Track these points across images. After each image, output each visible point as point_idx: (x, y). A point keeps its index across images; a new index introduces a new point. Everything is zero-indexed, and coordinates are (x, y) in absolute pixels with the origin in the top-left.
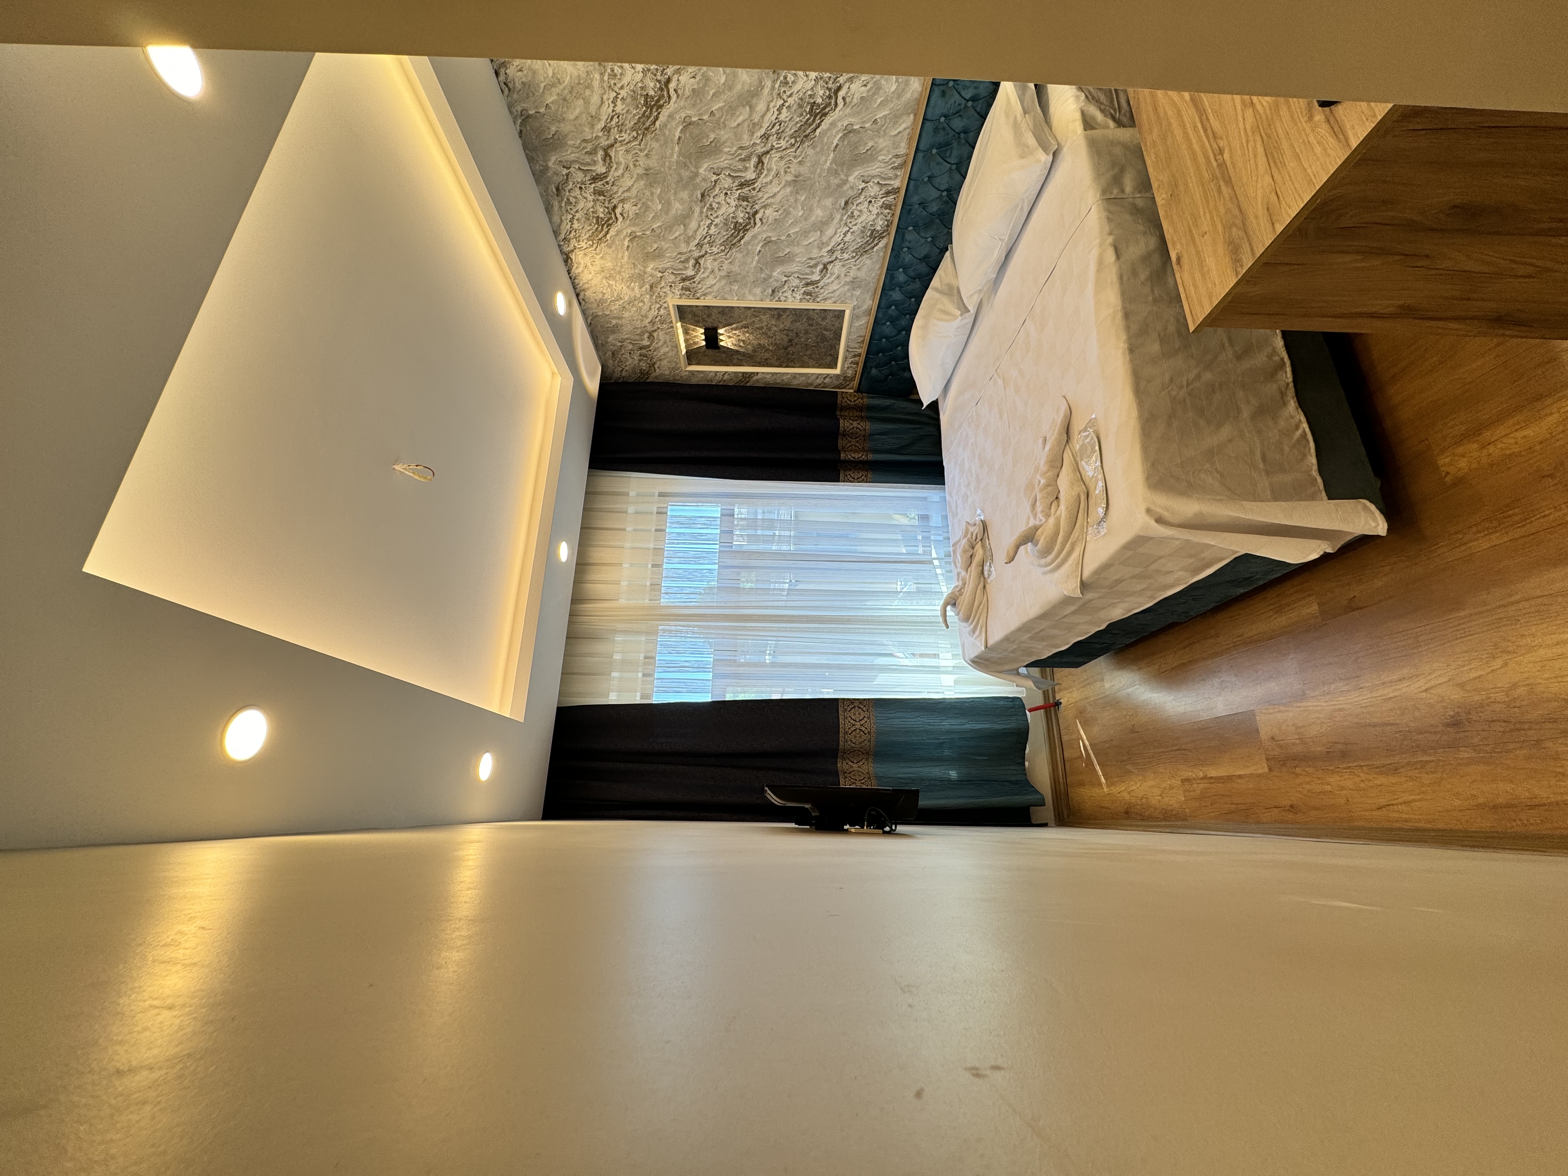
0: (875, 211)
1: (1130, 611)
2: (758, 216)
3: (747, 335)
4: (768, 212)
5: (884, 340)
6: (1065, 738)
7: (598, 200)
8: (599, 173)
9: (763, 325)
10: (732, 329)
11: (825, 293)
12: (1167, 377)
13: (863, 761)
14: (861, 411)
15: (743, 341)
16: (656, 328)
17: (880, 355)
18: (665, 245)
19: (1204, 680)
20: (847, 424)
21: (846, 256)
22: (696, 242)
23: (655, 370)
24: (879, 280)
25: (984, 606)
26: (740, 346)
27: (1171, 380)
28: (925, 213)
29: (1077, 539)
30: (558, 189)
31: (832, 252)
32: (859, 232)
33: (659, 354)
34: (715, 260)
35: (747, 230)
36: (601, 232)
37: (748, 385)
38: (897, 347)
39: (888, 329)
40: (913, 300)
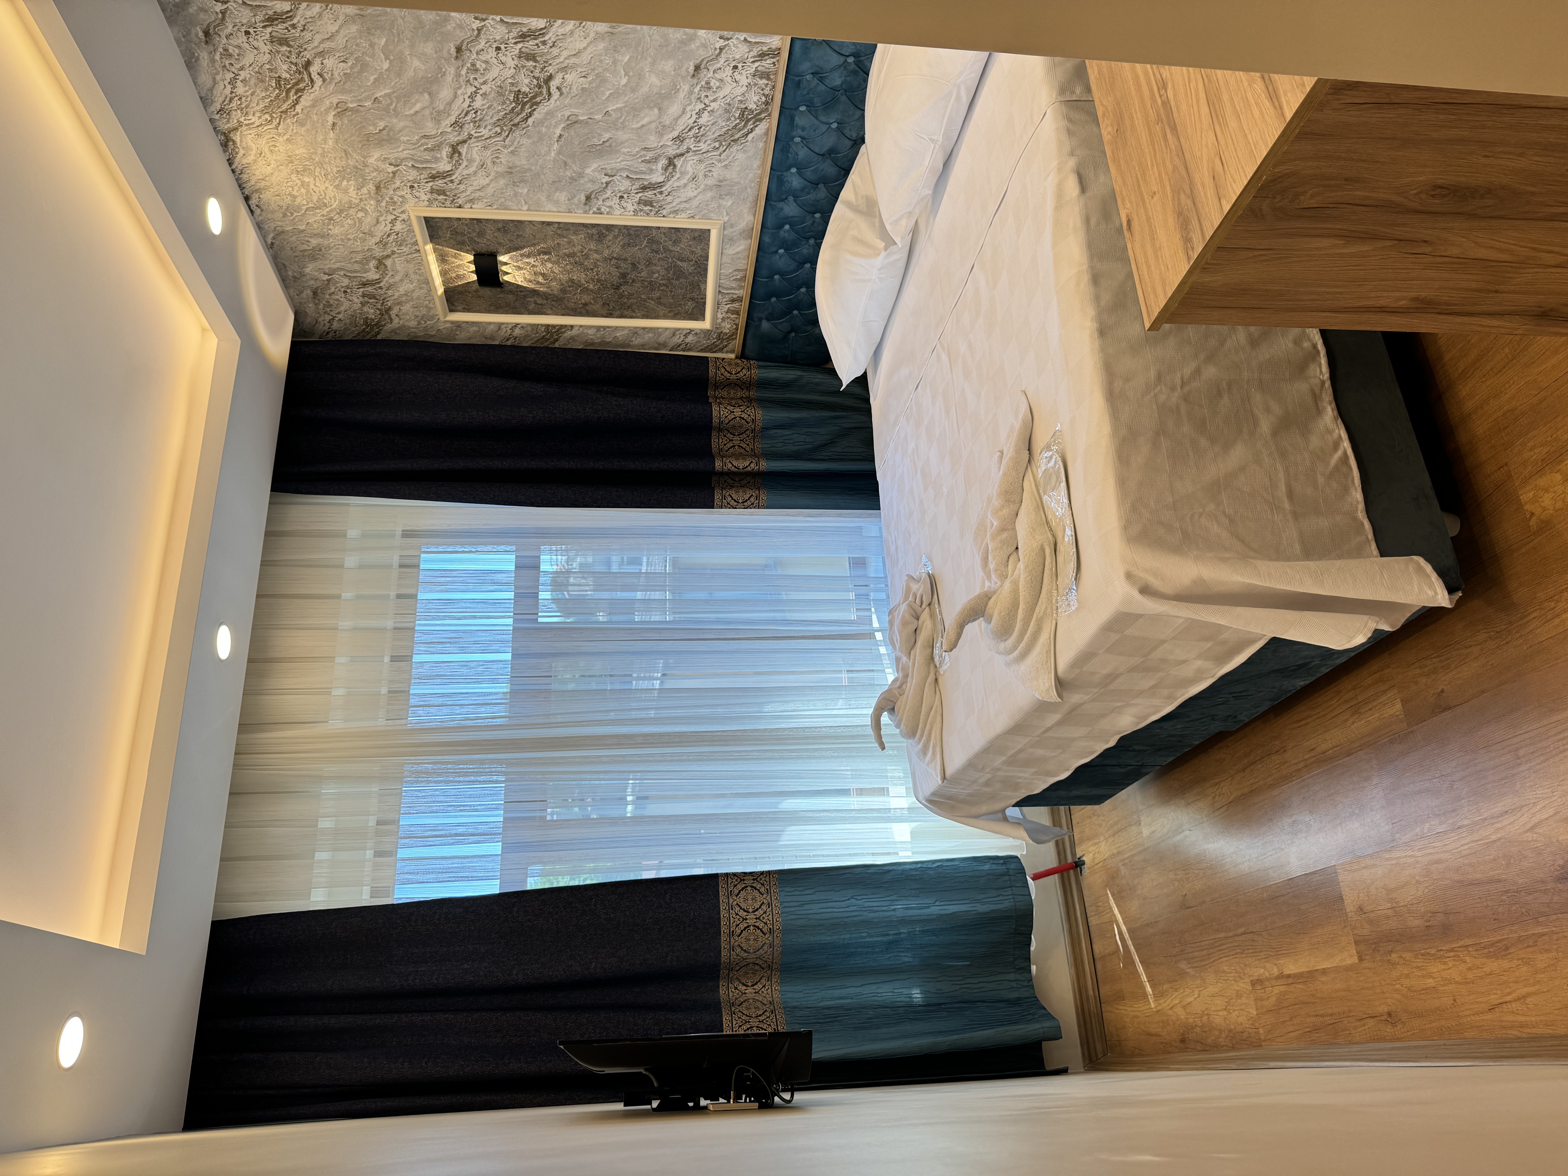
0: (744, 81)
1: (1145, 718)
2: (554, 84)
3: (549, 265)
4: (570, 77)
5: (777, 277)
6: (1093, 921)
7: (278, 52)
8: (279, 11)
9: (576, 249)
10: (522, 255)
11: (674, 202)
12: (1152, 374)
13: (763, 981)
14: (748, 389)
15: (543, 275)
16: (389, 252)
17: (774, 299)
18: (399, 124)
19: (1271, 820)
20: (724, 412)
21: (703, 147)
22: (453, 119)
23: (391, 320)
24: (760, 184)
25: (936, 712)
26: (538, 283)
27: (1159, 377)
28: (823, 88)
29: (1045, 613)
30: (207, 33)
31: (679, 139)
32: (720, 111)
33: (397, 295)
34: (485, 147)
35: (537, 104)
36: (285, 101)
37: (557, 345)
38: (799, 288)
39: (781, 259)
40: (817, 215)
